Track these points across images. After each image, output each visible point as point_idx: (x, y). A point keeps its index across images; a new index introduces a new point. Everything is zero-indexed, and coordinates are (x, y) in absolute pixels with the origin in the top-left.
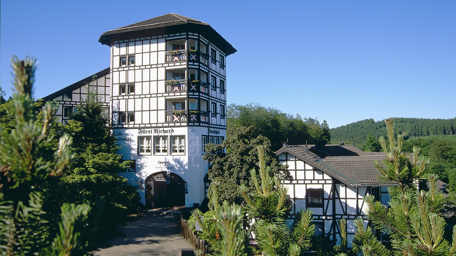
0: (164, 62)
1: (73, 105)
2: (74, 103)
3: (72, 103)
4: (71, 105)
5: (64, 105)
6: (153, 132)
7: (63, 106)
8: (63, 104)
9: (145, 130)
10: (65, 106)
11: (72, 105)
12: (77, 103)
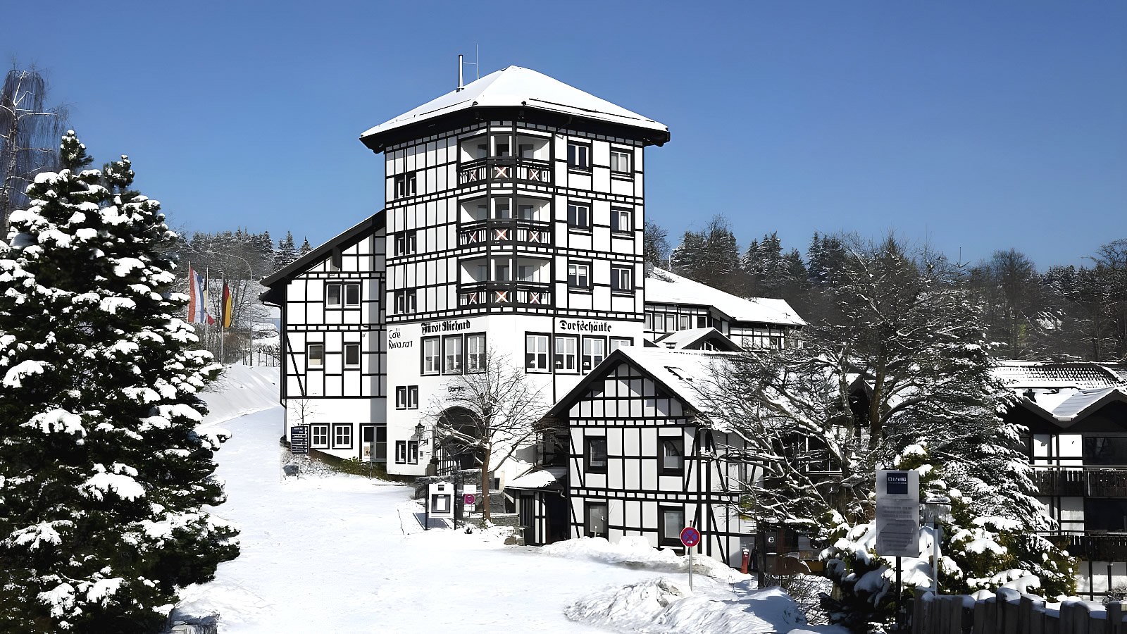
0: (456, 187)
1: (345, 280)
2: (347, 275)
3: (342, 276)
4: (341, 280)
5: (327, 280)
6: (442, 327)
7: (325, 284)
8: (324, 279)
9: (431, 325)
10: (329, 283)
11: (343, 279)
12: (352, 276)
